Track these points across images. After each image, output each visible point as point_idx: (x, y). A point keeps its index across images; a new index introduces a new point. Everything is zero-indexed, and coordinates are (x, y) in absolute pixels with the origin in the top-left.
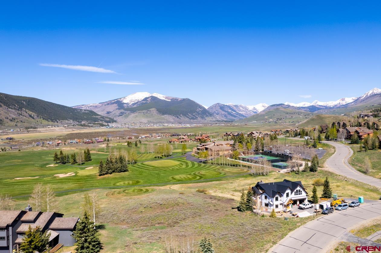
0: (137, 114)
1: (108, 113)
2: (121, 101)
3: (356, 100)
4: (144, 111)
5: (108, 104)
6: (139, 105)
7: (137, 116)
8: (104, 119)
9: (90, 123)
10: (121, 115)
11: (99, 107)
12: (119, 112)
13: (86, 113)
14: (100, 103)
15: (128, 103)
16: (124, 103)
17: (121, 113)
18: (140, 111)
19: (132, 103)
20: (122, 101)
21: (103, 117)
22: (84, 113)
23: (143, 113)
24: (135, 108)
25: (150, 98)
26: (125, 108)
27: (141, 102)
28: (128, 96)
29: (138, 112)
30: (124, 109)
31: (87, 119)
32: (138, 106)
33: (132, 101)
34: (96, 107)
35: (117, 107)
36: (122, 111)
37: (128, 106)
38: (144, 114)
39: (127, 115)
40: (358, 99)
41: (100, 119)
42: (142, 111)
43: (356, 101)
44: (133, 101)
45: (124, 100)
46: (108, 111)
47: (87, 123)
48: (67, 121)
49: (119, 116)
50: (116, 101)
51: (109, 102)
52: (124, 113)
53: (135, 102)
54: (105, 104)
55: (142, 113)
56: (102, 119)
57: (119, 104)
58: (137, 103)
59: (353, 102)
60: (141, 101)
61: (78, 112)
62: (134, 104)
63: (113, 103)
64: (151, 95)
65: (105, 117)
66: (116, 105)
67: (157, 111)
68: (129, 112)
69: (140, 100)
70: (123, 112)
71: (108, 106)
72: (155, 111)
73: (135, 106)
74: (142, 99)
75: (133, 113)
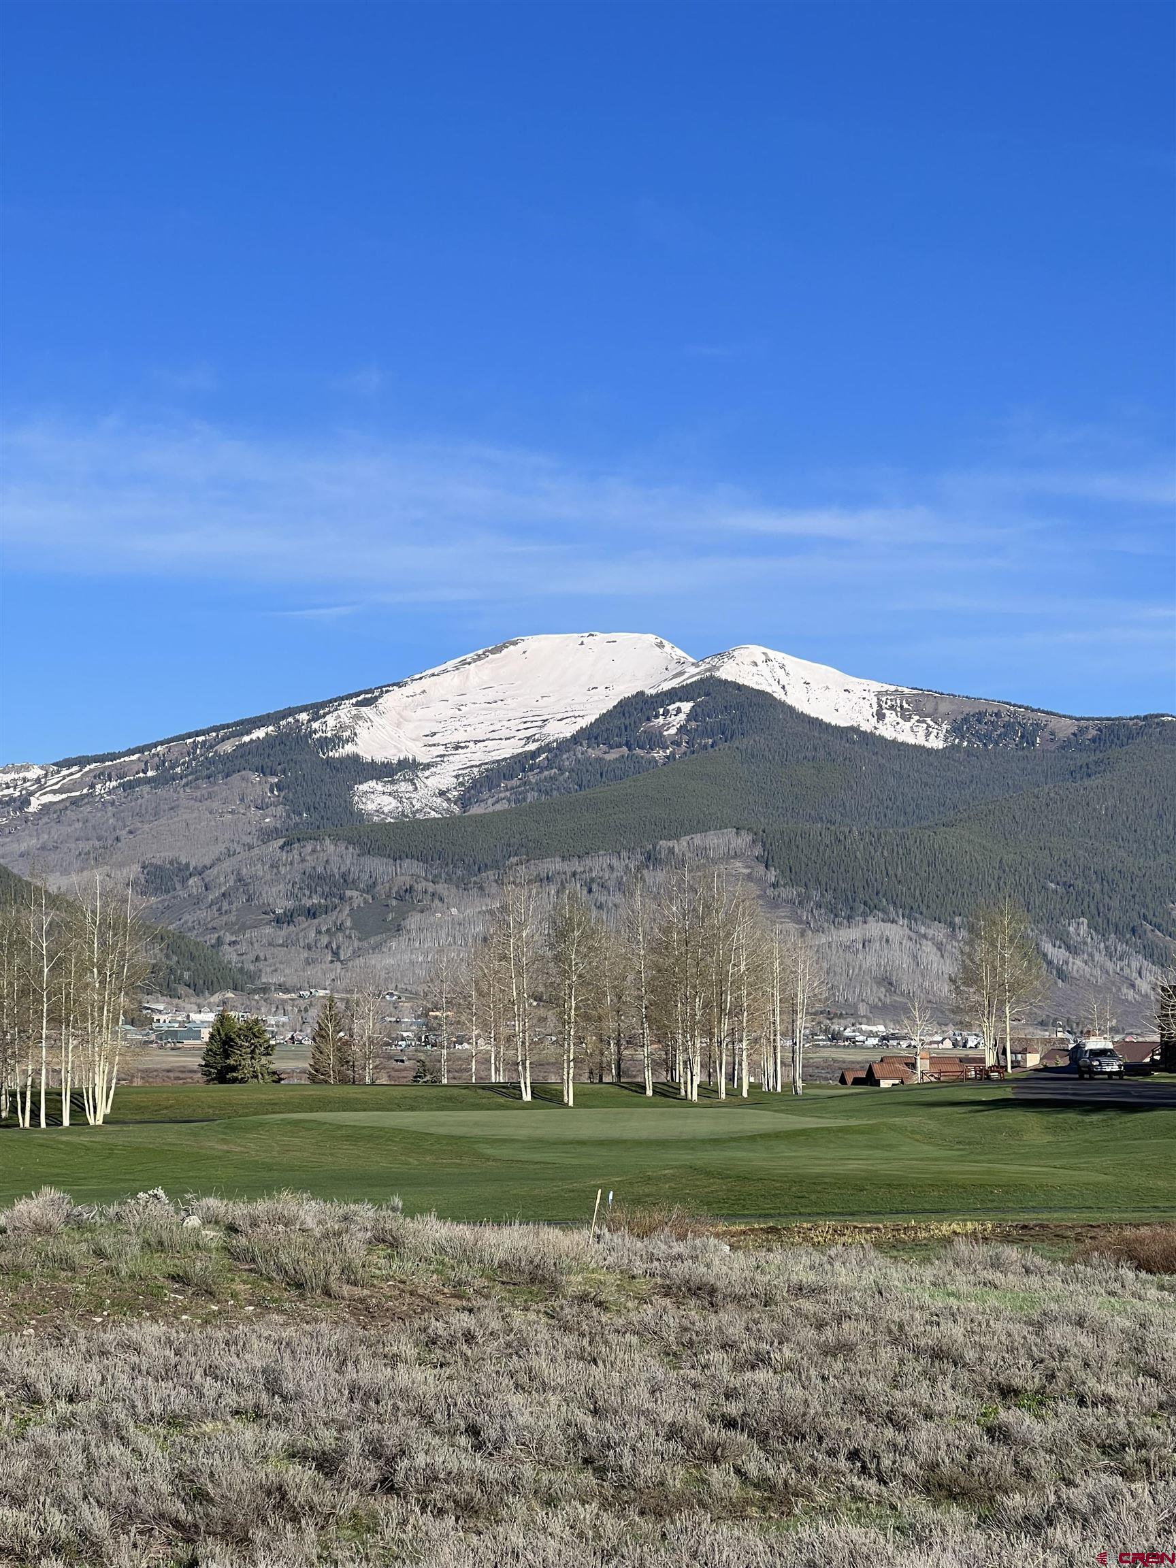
0: (504, 899)
2: (326, 743)
4: (598, 864)
5: (165, 778)
6: (536, 787)
10: (312, 913)
12: (294, 873)
14: (67, 764)
15: (406, 765)
16: (356, 759)
17: (315, 880)
18: (553, 865)
19: (460, 763)
20: (336, 741)
25: (686, 707)
27: (568, 759)
28: (414, 686)
29: (529, 872)
30: (350, 842)
35: (274, 816)
36: (328, 855)
37: (403, 805)
39: (381, 906)
42: (576, 866)
45: (363, 729)
46: (160, 855)
49: (284, 919)
50: (260, 734)
51: (179, 750)
52: (347, 882)
53: (501, 754)
54: (134, 769)
55: (577, 887)
58: (520, 763)
60: (566, 745)
62: (477, 781)
64: (692, 674)
66: (266, 782)
67: (760, 870)
69: (556, 732)
70: (336, 871)
72: (739, 867)
73: (495, 803)
74: (583, 723)
75: (463, 884)
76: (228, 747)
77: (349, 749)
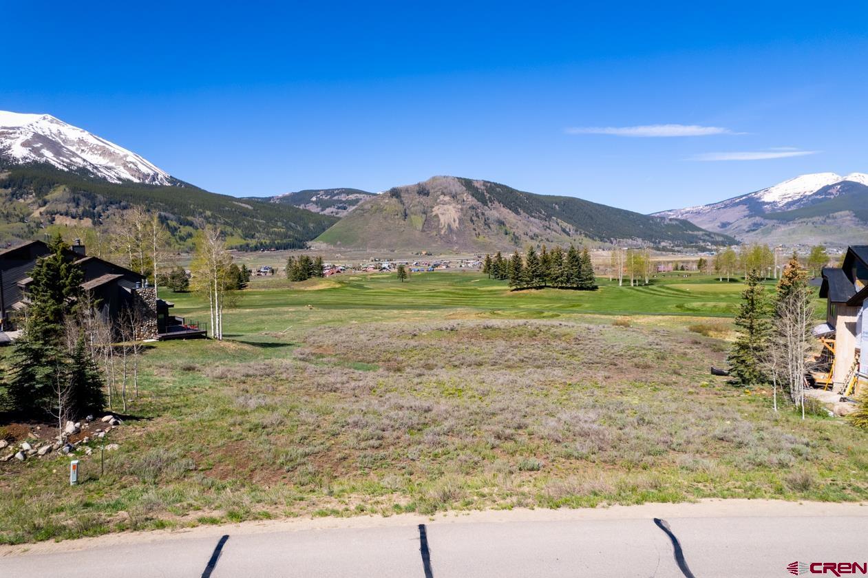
0: (794, 226)
1: (724, 225)
2: (757, 199)
4: (815, 219)
5: (726, 206)
6: (803, 204)
7: (794, 232)
8: (712, 238)
9: (677, 246)
10: (754, 230)
11: (705, 214)
12: (750, 223)
13: (673, 226)
14: (707, 205)
15: (774, 202)
16: (764, 202)
17: (755, 224)
18: (805, 219)
19: (786, 201)
20: (760, 198)
21: (709, 234)
22: (668, 225)
23: (813, 223)
24: (792, 211)
25: (839, 187)
26: (767, 212)
27: (810, 199)
28: (776, 187)
29: (800, 221)
30: (762, 217)
31: (672, 238)
32: (802, 206)
33: (787, 196)
34: (698, 213)
35: (747, 213)
36: (758, 219)
37: (774, 209)
38: (816, 227)
39: (768, 228)
41: (702, 238)
42: (810, 219)
44: (790, 197)
45: (765, 196)
46: (724, 221)
47: (672, 245)
48: (630, 241)
49: (748, 232)
50: (744, 198)
51: (728, 202)
52: (761, 224)
53: (795, 199)
54: (720, 206)
55: (810, 224)
56: (707, 238)
57: (753, 204)
58: (799, 200)
60: (810, 196)
61: (656, 224)
62: (789, 204)
63: (738, 204)
64: (840, 180)
65: (715, 234)
66: (745, 206)
67: (854, 218)
68: (775, 221)
69: (808, 194)
70: (759, 222)
71: (725, 210)
72: (849, 218)
73: (793, 208)
74: (814, 192)
75: (785, 224)
76: (738, 200)
77: (763, 200)
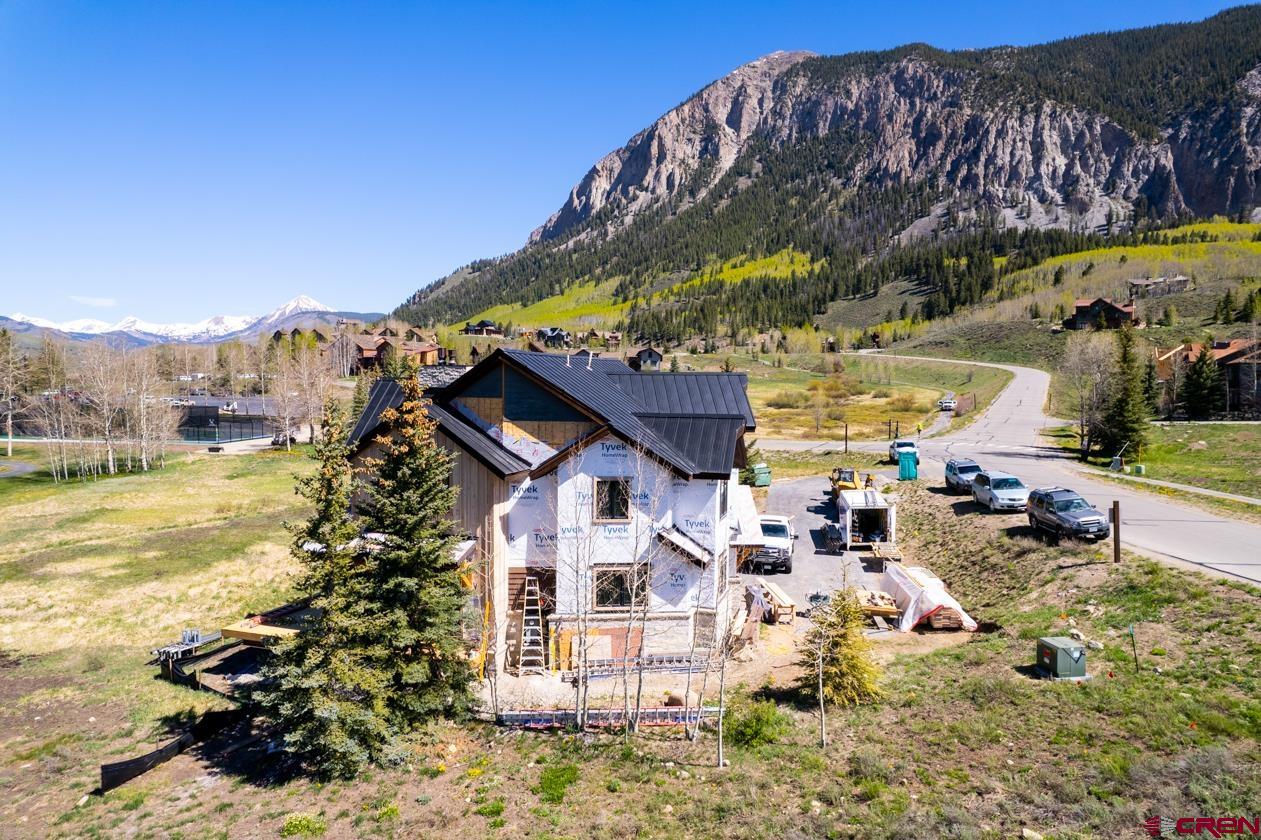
3: (255, 325)
40: (260, 322)
43: (252, 327)
59: (245, 330)
